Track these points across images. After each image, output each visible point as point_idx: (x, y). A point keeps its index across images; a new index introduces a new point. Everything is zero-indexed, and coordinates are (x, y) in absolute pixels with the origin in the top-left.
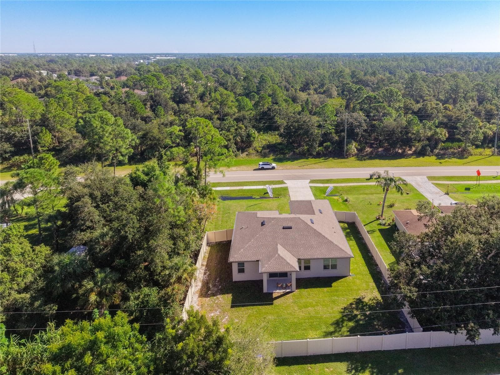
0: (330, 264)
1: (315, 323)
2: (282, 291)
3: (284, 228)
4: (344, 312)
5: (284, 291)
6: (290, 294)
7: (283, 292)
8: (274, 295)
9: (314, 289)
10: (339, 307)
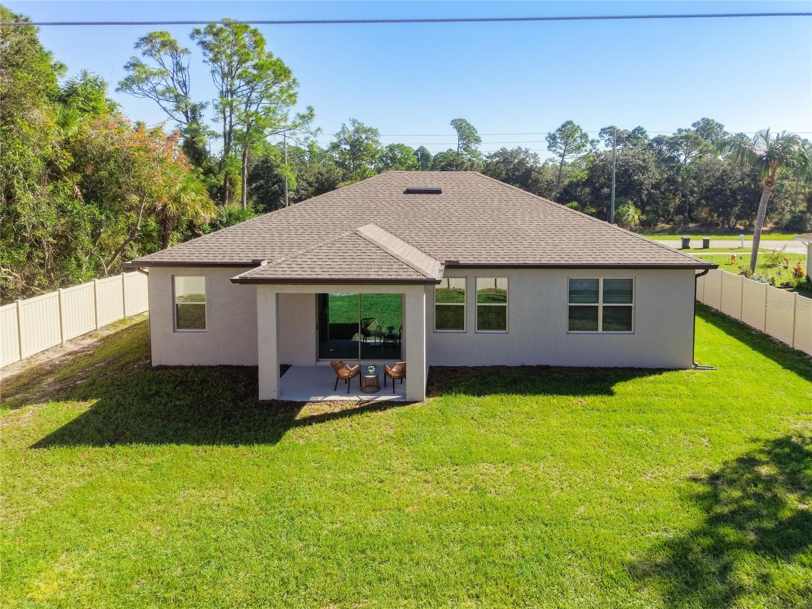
0: (601, 305)
1: (510, 548)
2: (352, 400)
3: (408, 192)
4: (714, 497)
5: (365, 398)
6: (389, 411)
7: (360, 402)
8: (305, 412)
9: (518, 398)
10: (670, 471)
